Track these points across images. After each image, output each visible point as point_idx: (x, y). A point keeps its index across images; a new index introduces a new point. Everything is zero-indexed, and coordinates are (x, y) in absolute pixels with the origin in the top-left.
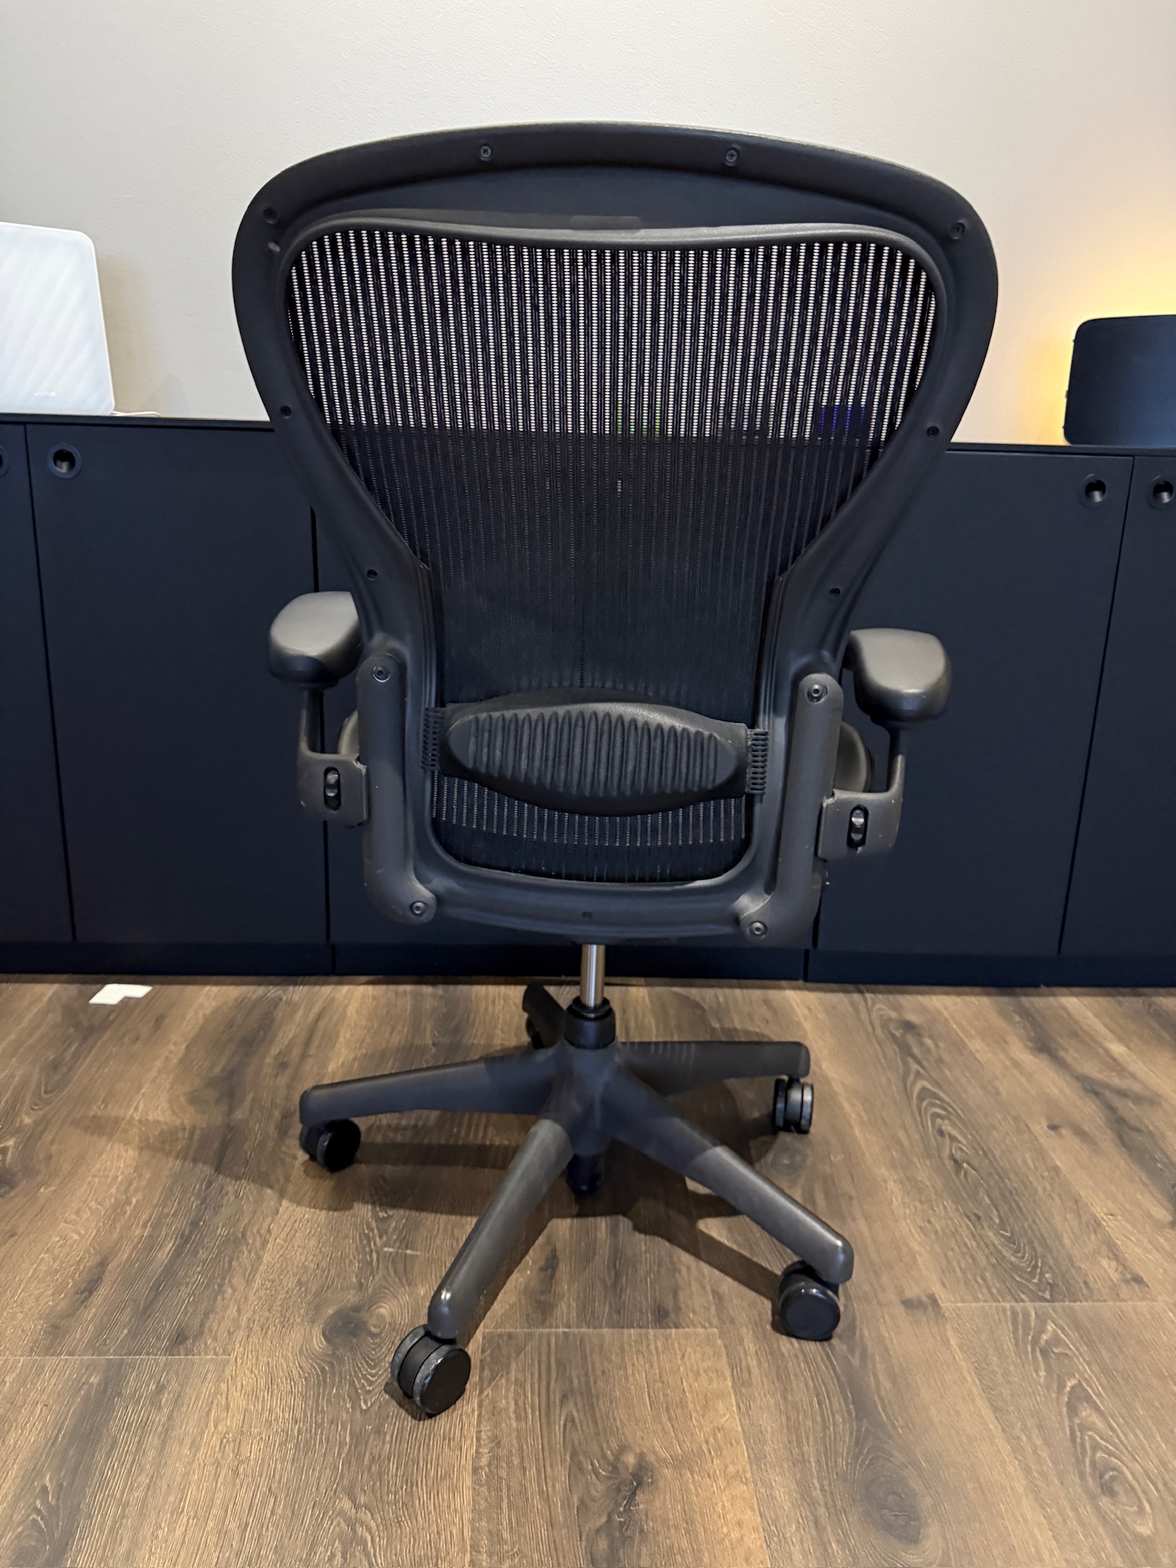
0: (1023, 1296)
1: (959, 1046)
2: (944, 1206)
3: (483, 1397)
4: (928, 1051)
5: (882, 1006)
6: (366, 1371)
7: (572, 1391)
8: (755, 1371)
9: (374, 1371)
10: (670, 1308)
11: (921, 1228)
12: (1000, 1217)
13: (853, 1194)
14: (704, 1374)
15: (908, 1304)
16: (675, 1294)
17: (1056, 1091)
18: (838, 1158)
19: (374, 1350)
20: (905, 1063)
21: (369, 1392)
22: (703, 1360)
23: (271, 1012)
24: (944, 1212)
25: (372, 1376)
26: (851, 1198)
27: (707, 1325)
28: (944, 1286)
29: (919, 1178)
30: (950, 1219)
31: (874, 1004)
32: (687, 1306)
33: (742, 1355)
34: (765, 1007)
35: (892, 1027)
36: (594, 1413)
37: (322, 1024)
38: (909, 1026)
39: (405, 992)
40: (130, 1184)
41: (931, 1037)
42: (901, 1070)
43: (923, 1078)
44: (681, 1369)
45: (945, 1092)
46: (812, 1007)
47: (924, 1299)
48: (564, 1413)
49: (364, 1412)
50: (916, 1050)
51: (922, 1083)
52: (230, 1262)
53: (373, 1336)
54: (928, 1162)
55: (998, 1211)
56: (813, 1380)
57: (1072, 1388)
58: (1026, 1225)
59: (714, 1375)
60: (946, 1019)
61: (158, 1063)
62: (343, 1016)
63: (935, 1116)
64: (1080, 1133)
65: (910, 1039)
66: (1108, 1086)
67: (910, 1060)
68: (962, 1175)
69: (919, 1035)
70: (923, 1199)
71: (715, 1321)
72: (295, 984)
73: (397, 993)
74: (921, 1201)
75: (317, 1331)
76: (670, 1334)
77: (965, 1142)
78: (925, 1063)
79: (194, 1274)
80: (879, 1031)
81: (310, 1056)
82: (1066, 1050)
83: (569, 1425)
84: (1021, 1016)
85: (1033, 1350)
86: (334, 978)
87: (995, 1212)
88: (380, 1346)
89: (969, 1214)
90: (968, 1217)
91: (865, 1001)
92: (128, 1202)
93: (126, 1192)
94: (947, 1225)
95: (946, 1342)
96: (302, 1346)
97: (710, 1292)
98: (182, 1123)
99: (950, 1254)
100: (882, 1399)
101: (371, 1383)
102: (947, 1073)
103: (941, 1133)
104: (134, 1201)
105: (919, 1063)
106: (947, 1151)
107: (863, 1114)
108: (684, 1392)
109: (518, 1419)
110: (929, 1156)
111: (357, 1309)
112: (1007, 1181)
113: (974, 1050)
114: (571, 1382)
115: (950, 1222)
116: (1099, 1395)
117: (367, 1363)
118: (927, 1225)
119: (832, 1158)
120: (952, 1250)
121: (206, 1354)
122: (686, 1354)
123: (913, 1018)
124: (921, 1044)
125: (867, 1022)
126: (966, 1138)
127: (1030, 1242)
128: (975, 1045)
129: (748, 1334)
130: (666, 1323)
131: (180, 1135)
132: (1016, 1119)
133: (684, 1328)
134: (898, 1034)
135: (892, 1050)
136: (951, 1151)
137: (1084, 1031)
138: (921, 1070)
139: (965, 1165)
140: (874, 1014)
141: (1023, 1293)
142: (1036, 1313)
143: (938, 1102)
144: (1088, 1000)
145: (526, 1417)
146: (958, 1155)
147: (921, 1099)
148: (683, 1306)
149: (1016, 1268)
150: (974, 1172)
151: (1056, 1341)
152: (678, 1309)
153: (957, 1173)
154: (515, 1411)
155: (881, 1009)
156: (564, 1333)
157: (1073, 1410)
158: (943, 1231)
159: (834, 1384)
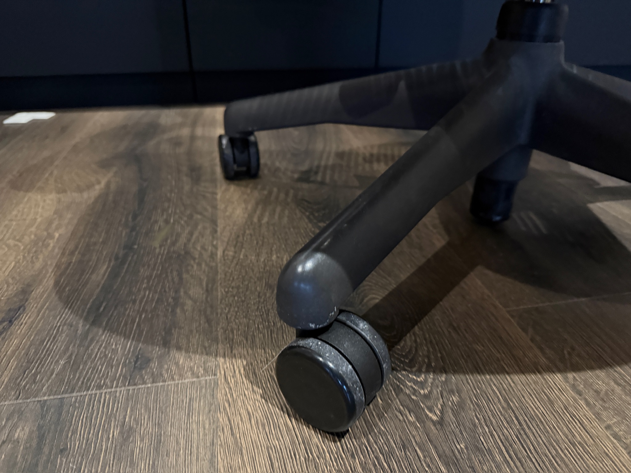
49: (441, 423)
52: (180, 275)
79: (139, 290)
86: (197, 105)
92: (50, 237)
93: (46, 230)
98: (97, 180)
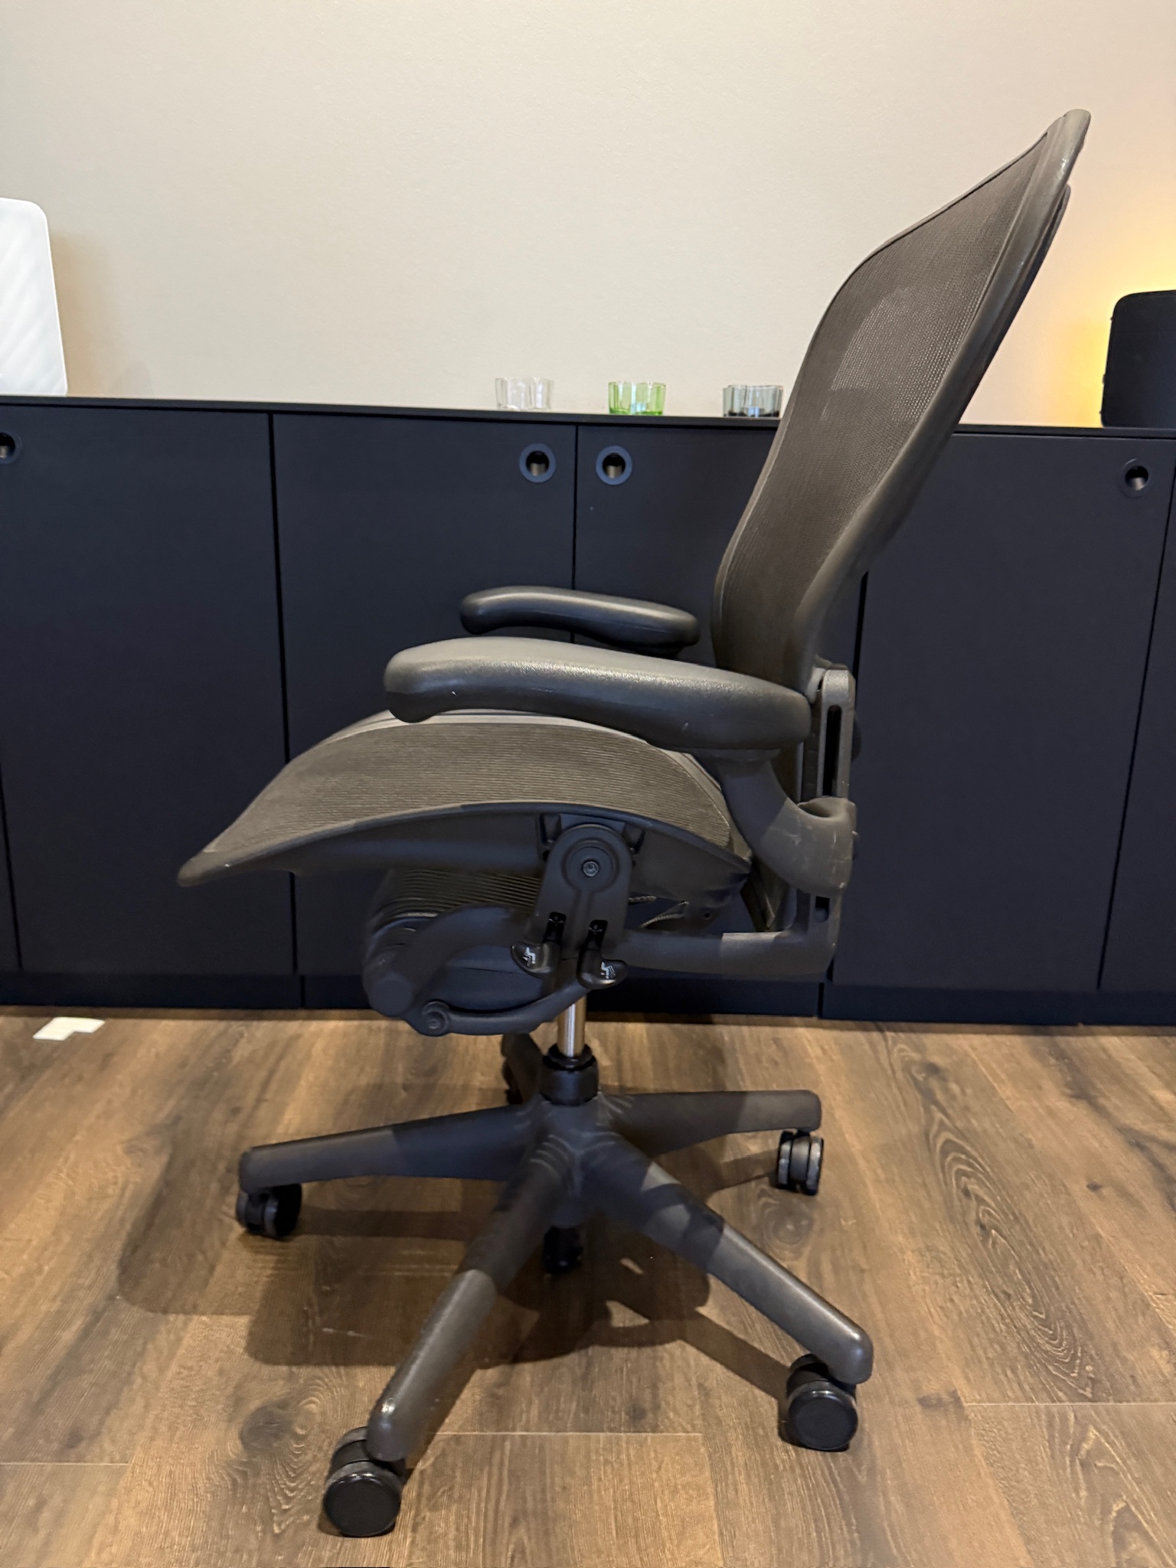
0: (1060, 1394)
1: (987, 1092)
2: (969, 1282)
3: (419, 1519)
4: (953, 1097)
5: (903, 1046)
6: (285, 1484)
7: (525, 1512)
8: (743, 1488)
9: (292, 1485)
10: (648, 1406)
11: (941, 1307)
12: (1034, 1297)
13: (865, 1267)
14: (682, 1492)
15: (924, 1402)
16: (654, 1387)
17: (1097, 1145)
18: (850, 1223)
19: (297, 1456)
20: (927, 1111)
21: (286, 1511)
22: (683, 1474)
23: (228, 1051)
24: (968, 1289)
25: (292, 1490)
26: (862, 1271)
27: (689, 1428)
28: (968, 1380)
29: (942, 1248)
30: (976, 1298)
31: (895, 1043)
32: (667, 1403)
33: (729, 1469)
34: (774, 1047)
35: (914, 1070)
36: (547, 1544)
37: (283, 1064)
38: (933, 1069)
39: (379, 1029)
40: (45, 1249)
41: (957, 1082)
42: (923, 1121)
43: (947, 1129)
44: (656, 1484)
45: (972, 1146)
46: (826, 1047)
47: (945, 1397)
48: (513, 1539)
49: (277, 1536)
50: (940, 1096)
51: (946, 1135)
52: (145, 1344)
53: (299, 1438)
54: (951, 1228)
55: (1030, 1288)
56: (810, 1500)
57: (1118, 1512)
58: (1063, 1305)
59: (693, 1493)
60: (974, 1061)
61: (99, 1107)
62: (308, 1056)
63: (960, 1173)
64: (1123, 1193)
65: (934, 1084)
66: (1154, 1139)
67: (933, 1108)
68: (990, 1247)
69: (944, 1080)
70: (946, 1272)
71: (699, 1422)
72: (260, 1018)
73: (370, 1029)
74: (943, 1276)
75: (234, 1433)
76: (646, 1439)
77: (993, 1205)
78: (950, 1112)
79: (100, 1359)
80: (900, 1075)
81: (266, 1100)
82: (1108, 1098)
83: (518, 1556)
84: (1057, 1059)
85: (1072, 1462)
86: (303, 1013)
87: (1028, 1290)
88: (304, 1451)
89: (997, 1290)
90: (996, 1296)
91: (885, 1039)
92: (40, 1270)
93: (38, 1260)
94: (972, 1306)
95: (969, 1449)
96: (212, 1452)
97: (695, 1388)
98: (115, 1177)
99: (976, 1340)
100: (891, 1525)
101: (288, 1500)
102: (974, 1121)
103: (967, 1193)
104: (46, 1268)
105: (943, 1111)
106: (973, 1216)
107: (879, 1171)
108: (658, 1515)
109: (458, 1548)
110: (952, 1220)
111: (283, 1405)
112: (1041, 1252)
113: (1004, 1097)
114: (525, 1500)
115: (975, 1302)
116: (1150, 1522)
117: (288, 1476)
118: (949, 1305)
119: (843, 1223)
120: (978, 1335)
121: (101, 1459)
122: (664, 1465)
123: (937, 1060)
124: (946, 1090)
125: (886, 1065)
126: (994, 1200)
127: (1069, 1327)
128: (1006, 1091)
129: (737, 1439)
130: (642, 1426)
131: (110, 1191)
132: (1051, 1177)
133: (662, 1432)
134: (920, 1078)
135: (915, 1097)
136: (978, 1215)
137: (1126, 1075)
138: (945, 1119)
139: (993, 1232)
140: (895, 1055)
141: (1061, 1390)
142: (1075, 1417)
143: (963, 1157)
144: (1132, 1041)
145: (468, 1546)
146: (986, 1220)
147: (944, 1153)
148: (663, 1404)
149: (1054, 1359)
150: (1003, 1241)
151: (1099, 1451)
152: (656, 1407)
153: (985, 1241)
154: (455, 1539)
155: (901, 1050)
156: (522, 1436)
157: (1120, 1543)
158: (967, 1312)
159: (835, 1505)
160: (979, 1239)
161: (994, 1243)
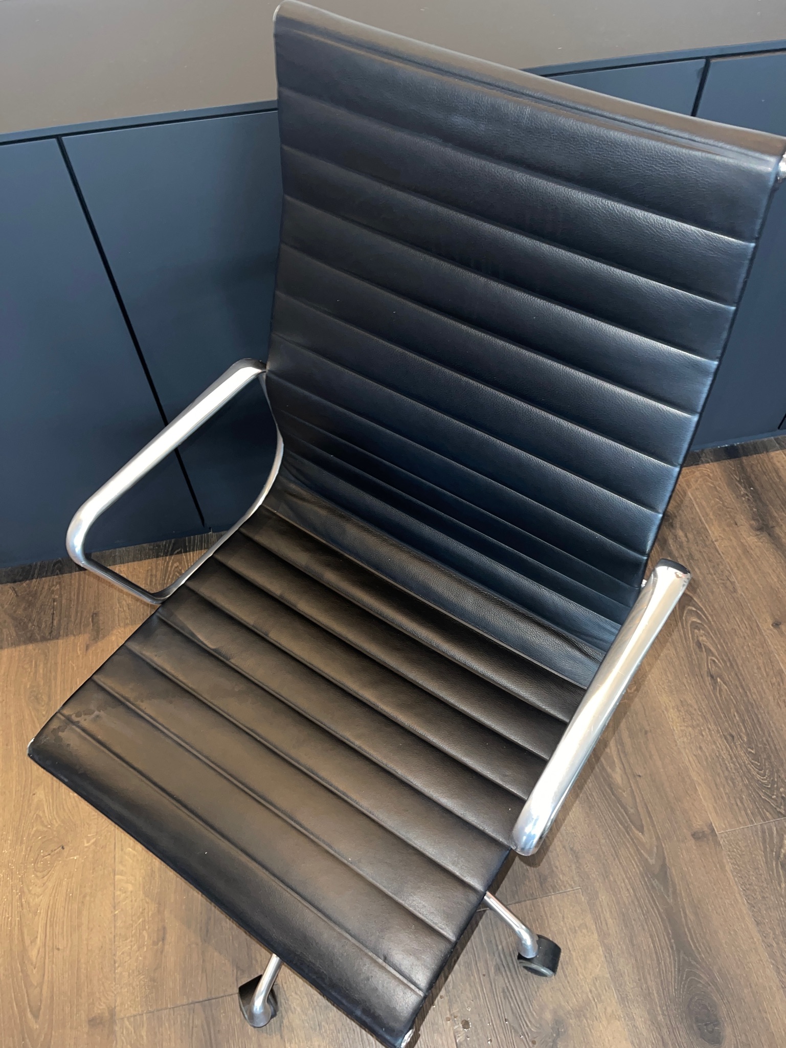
160: (711, 688)
161: (720, 690)
